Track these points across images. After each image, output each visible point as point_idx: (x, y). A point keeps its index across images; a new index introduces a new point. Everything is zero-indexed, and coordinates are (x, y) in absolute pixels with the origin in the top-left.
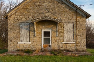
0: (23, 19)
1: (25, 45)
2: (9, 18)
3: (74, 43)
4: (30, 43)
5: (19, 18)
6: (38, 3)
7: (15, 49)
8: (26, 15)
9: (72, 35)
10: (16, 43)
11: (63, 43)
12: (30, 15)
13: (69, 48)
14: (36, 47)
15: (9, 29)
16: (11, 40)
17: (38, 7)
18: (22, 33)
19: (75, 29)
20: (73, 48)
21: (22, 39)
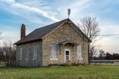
0: (53, 41)
1: (54, 61)
2: (43, 40)
3: (83, 59)
4: (58, 59)
5: (50, 41)
6: (62, 31)
7: (47, 64)
8: (54, 38)
9: (81, 54)
10: (48, 59)
11: (77, 59)
12: (57, 39)
13: (80, 62)
14: (61, 62)
15: (43, 49)
16: (45, 57)
17: (62, 33)
18: (52, 52)
19: (83, 49)
20: (82, 62)
21: (52, 56)
